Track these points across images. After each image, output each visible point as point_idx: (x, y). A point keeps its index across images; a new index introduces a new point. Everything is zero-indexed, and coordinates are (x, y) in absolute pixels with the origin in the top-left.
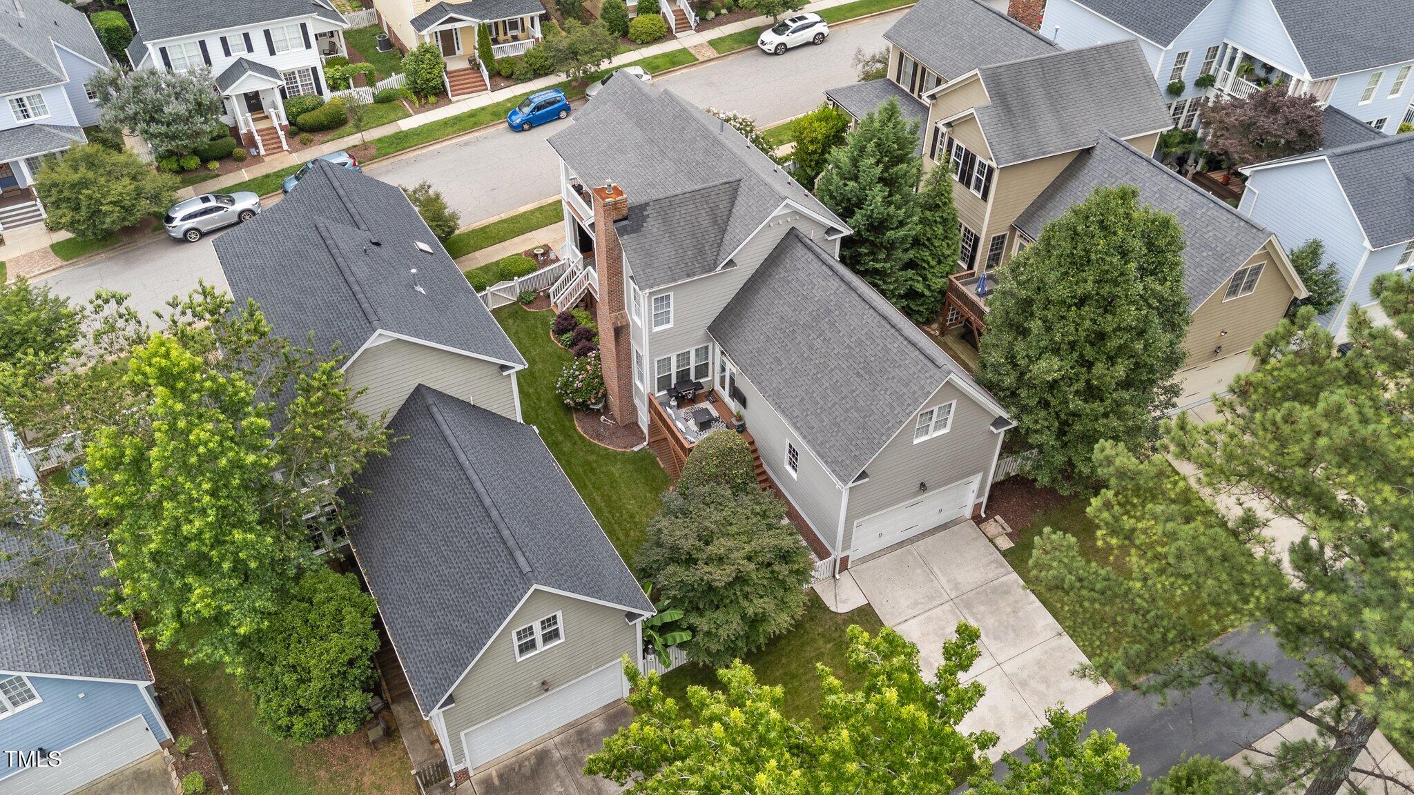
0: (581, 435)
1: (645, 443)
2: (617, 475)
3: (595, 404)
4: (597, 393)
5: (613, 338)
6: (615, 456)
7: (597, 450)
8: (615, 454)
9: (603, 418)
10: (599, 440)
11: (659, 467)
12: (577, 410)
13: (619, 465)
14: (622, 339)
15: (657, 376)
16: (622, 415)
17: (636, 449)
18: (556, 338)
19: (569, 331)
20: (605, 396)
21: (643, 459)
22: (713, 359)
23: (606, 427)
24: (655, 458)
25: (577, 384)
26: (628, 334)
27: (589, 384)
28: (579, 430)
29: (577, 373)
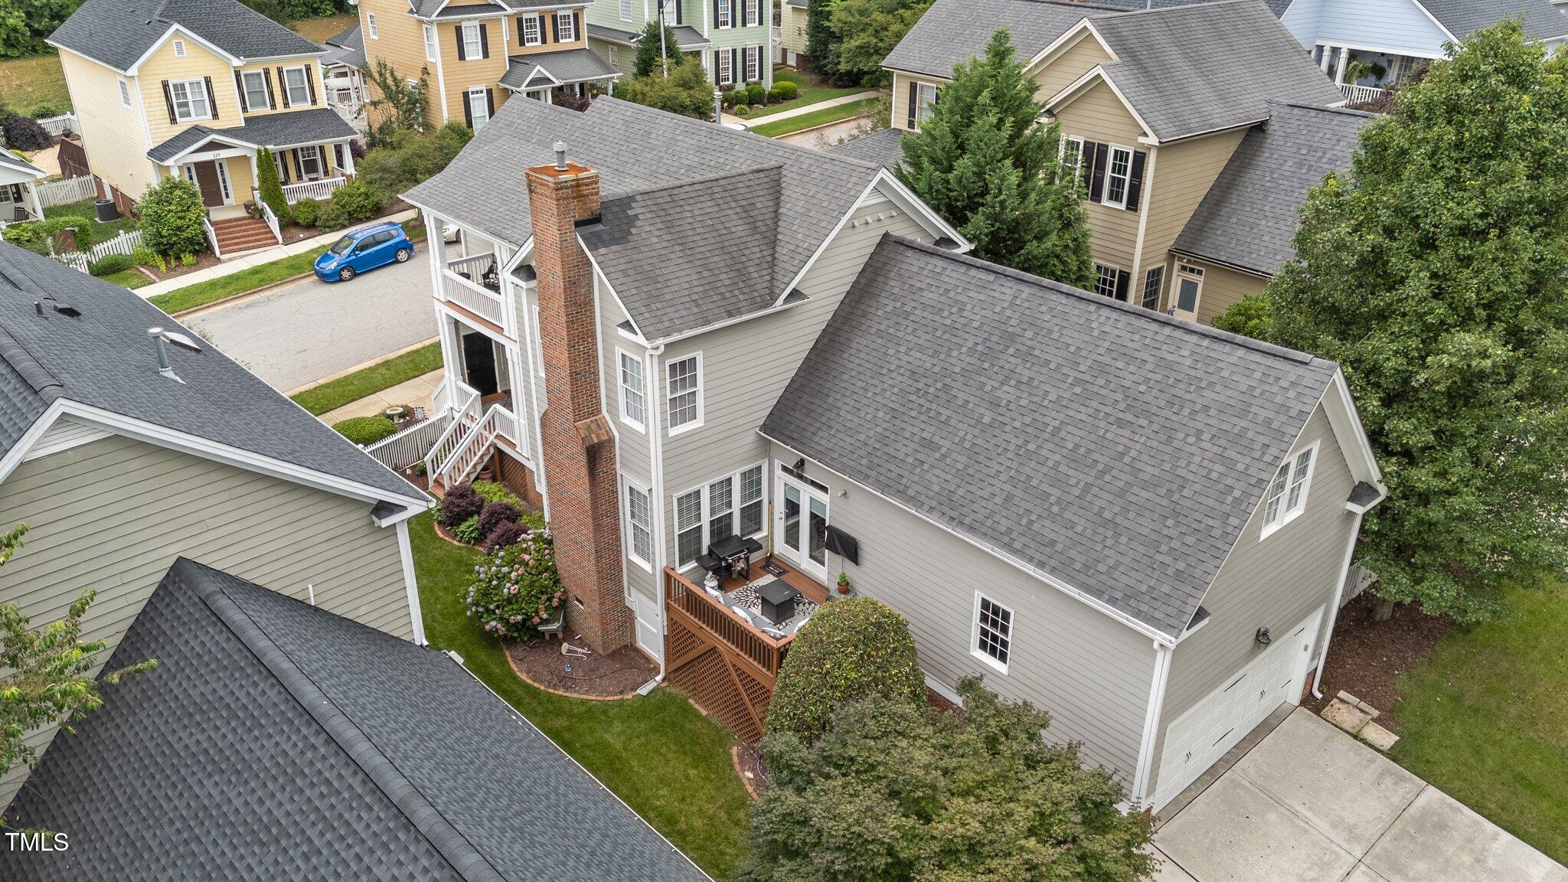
0: (527, 686)
1: (659, 678)
2: (619, 746)
3: (547, 622)
4: (549, 599)
5: (584, 472)
6: (605, 712)
7: (567, 706)
8: (605, 708)
9: (565, 646)
10: (567, 689)
11: (697, 715)
12: (509, 641)
13: (617, 726)
14: (601, 469)
15: (677, 533)
16: (605, 632)
17: (643, 691)
18: (447, 533)
19: (471, 514)
20: (564, 603)
21: (662, 707)
22: (771, 492)
23: (575, 662)
24: (685, 701)
25: (509, 589)
26: (612, 459)
27: (532, 584)
28: (523, 677)
29: (505, 569)
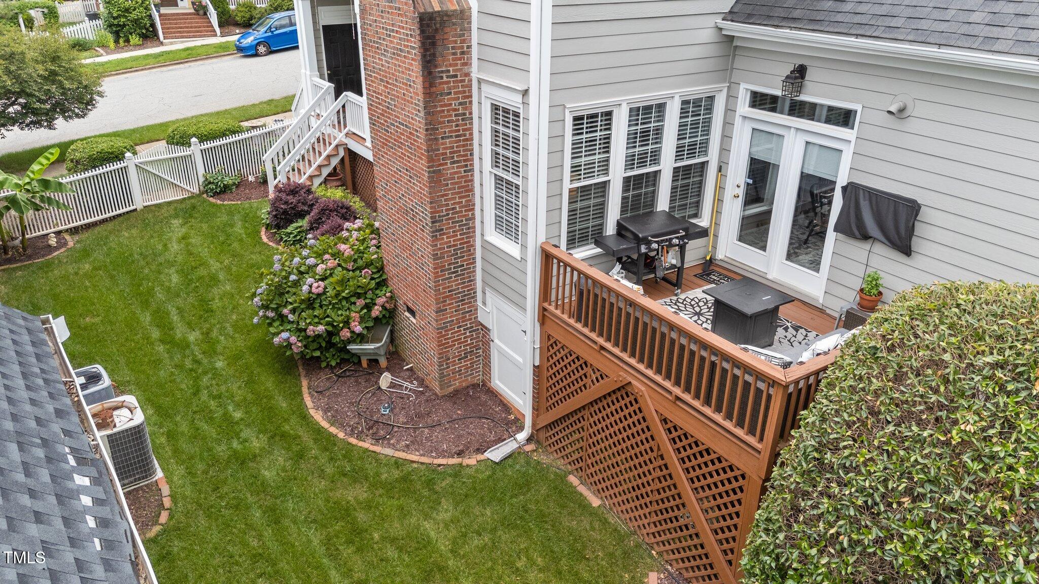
0: (318, 431)
1: (522, 436)
2: (444, 546)
3: (361, 338)
4: (368, 307)
5: (416, 68)
6: (430, 483)
7: (371, 469)
8: (433, 475)
9: (385, 380)
10: (377, 440)
11: (584, 505)
12: (312, 364)
13: (446, 511)
14: (446, 64)
15: (567, 185)
16: (444, 359)
17: (496, 454)
18: (271, 237)
19: (301, 215)
20: (390, 316)
21: (524, 485)
22: (724, 150)
23: (396, 399)
24: (563, 478)
25: (310, 285)
26: (466, 52)
27: (343, 282)
28: (318, 416)
29: (311, 261)
